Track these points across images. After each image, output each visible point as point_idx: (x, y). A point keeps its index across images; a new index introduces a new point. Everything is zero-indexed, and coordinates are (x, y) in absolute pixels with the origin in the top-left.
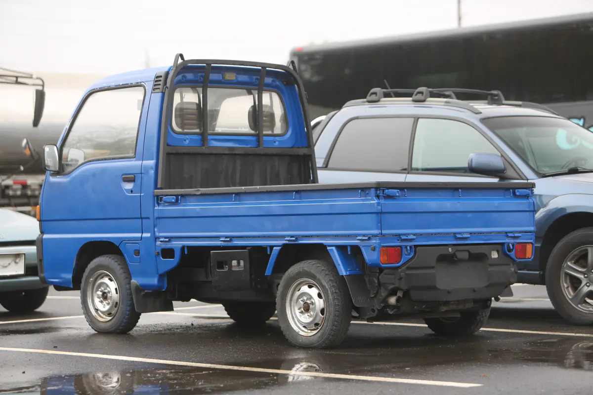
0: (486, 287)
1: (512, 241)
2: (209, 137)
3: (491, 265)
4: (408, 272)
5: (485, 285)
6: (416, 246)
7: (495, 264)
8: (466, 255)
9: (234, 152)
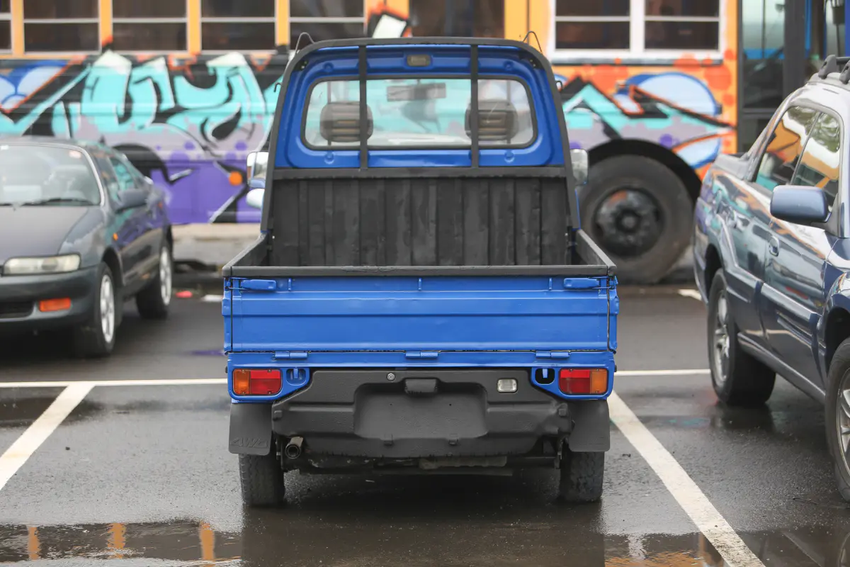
0: (479, 438)
1: (549, 365)
2: (372, 153)
3: (492, 404)
4: (293, 409)
5: (480, 435)
6: (312, 370)
7: (507, 400)
8: (430, 385)
9: (419, 175)
